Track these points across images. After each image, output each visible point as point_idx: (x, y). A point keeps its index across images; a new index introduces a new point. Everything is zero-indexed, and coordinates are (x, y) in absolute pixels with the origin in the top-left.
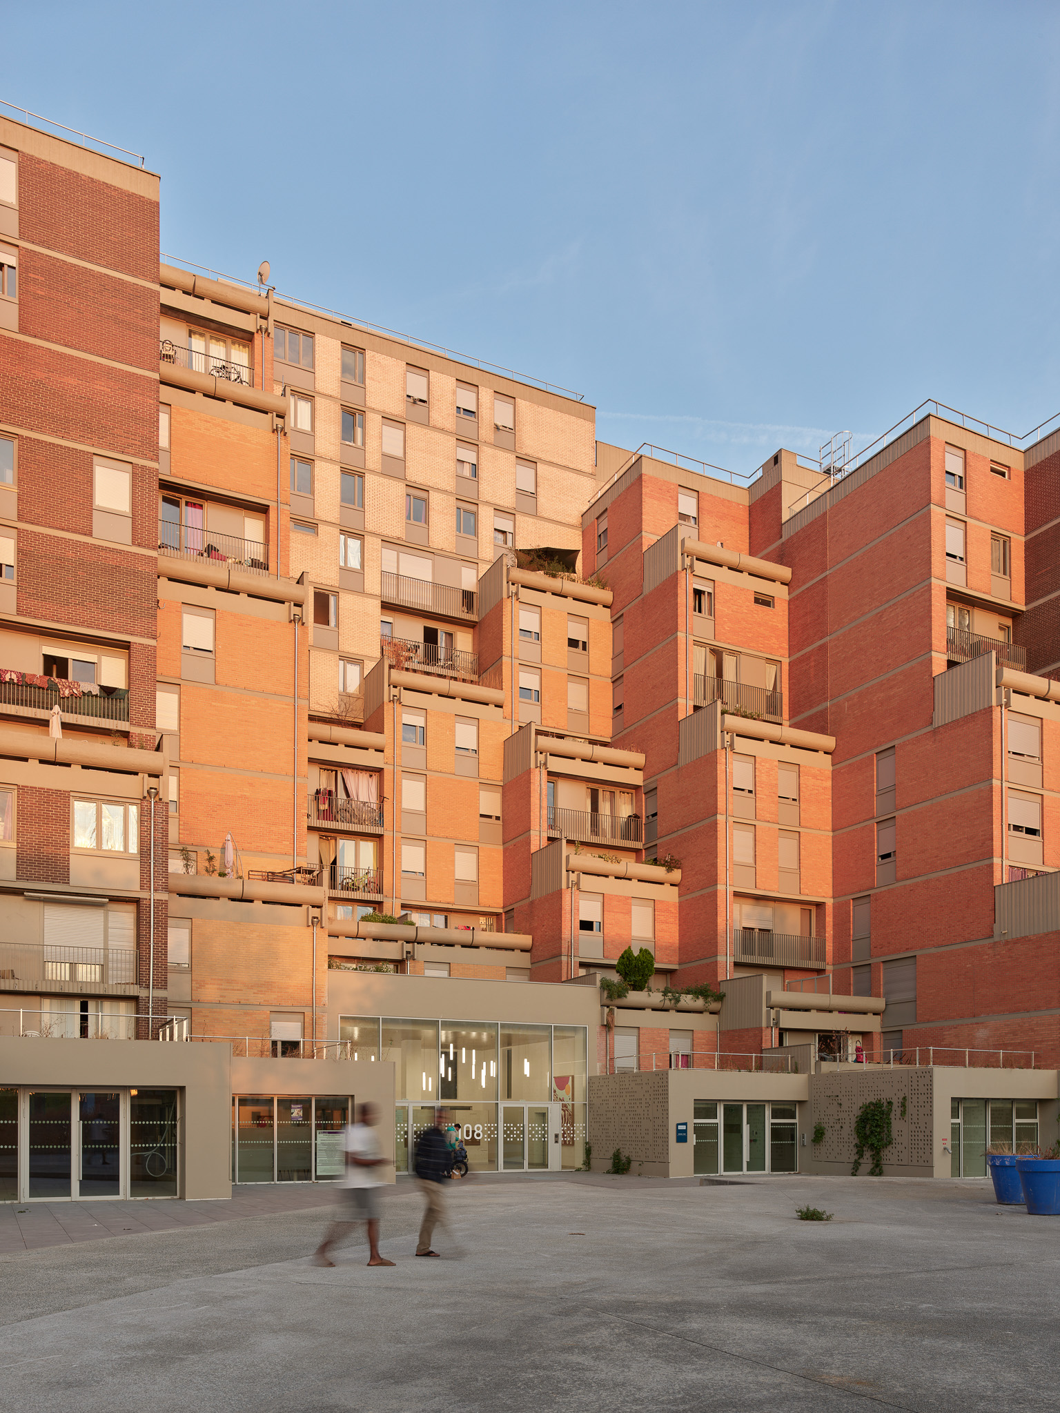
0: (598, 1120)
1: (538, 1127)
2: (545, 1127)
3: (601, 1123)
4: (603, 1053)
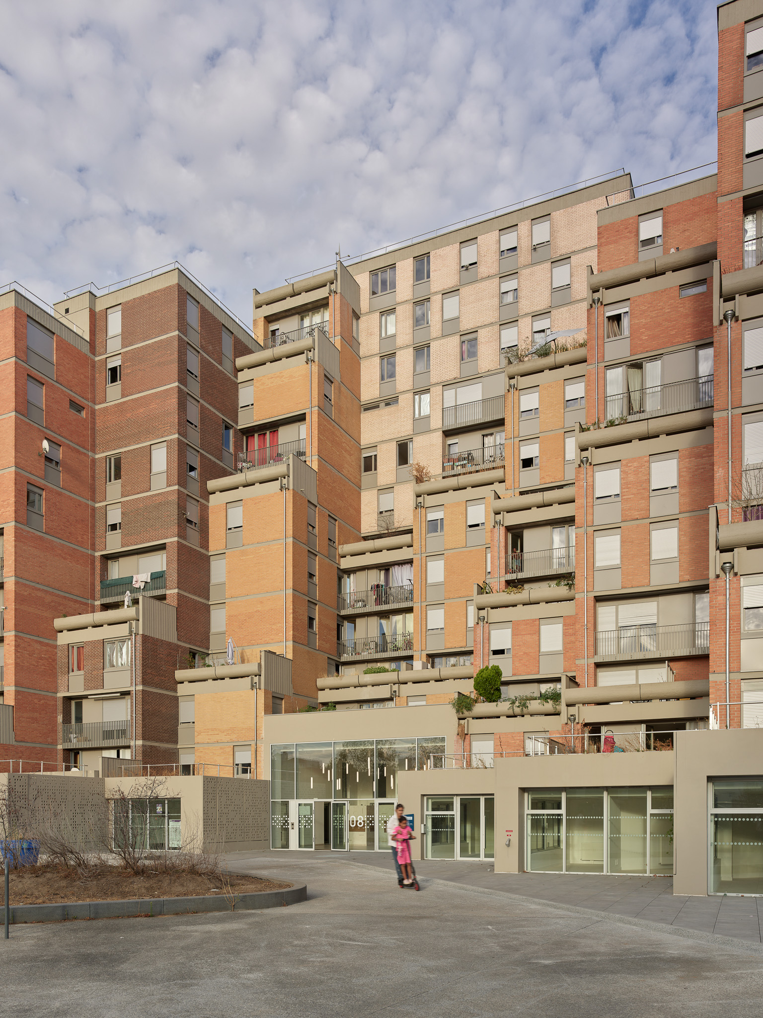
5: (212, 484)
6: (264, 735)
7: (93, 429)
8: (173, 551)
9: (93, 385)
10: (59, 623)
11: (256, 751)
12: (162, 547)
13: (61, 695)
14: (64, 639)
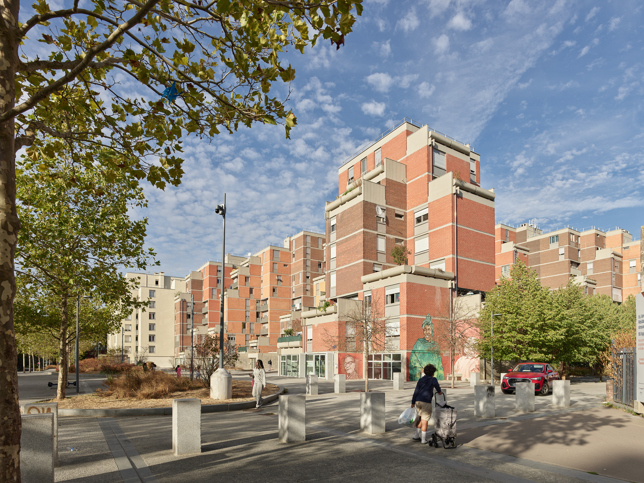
5: (314, 279)
7: (290, 269)
8: (302, 298)
9: (290, 259)
10: (280, 317)
12: (300, 297)
13: (281, 334)
14: (282, 321)
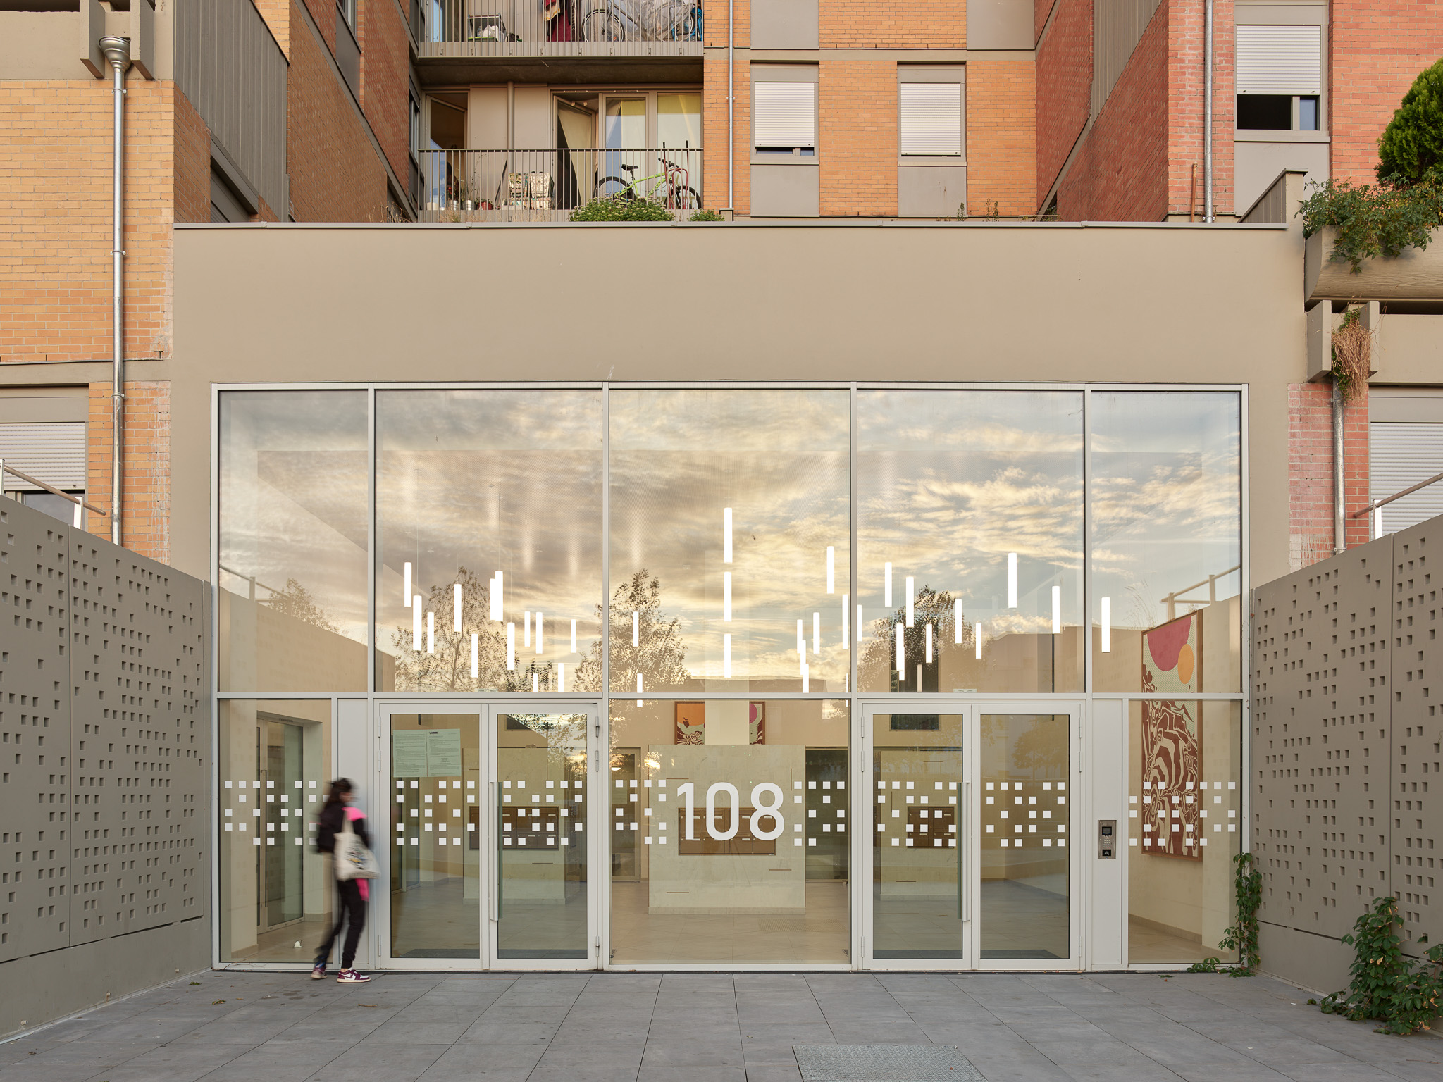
0: (1290, 763)
1: (1025, 794)
2: (1055, 792)
3: (1306, 777)
4: (1319, 493)
6: (169, 333)
11: (123, 419)
